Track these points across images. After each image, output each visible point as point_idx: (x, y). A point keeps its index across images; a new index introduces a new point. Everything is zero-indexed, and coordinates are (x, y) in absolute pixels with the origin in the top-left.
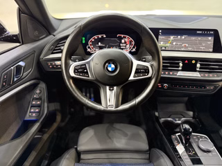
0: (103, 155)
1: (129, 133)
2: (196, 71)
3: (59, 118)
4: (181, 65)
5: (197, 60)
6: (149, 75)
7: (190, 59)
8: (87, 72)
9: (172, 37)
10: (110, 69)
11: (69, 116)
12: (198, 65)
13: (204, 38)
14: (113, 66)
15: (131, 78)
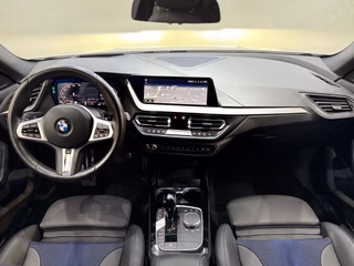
0: (71, 233)
1: (108, 206)
2: (186, 128)
3: (29, 189)
4: (169, 121)
5: (188, 115)
6: (110, 136)
7: (179, 115)
8: (39, 132)
9: (160, 88)
10: (62, 129)
11: (54, 187)
12: (189, 122)
13: (197, 89)
14: (66, 125)
15: (91, 139)
